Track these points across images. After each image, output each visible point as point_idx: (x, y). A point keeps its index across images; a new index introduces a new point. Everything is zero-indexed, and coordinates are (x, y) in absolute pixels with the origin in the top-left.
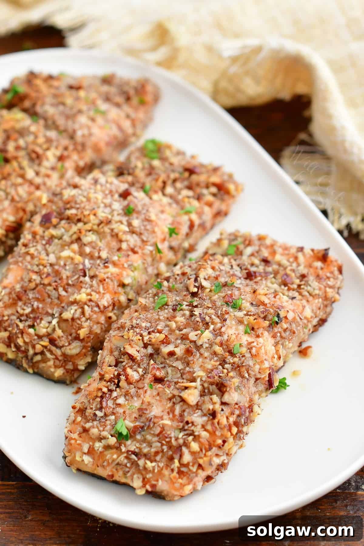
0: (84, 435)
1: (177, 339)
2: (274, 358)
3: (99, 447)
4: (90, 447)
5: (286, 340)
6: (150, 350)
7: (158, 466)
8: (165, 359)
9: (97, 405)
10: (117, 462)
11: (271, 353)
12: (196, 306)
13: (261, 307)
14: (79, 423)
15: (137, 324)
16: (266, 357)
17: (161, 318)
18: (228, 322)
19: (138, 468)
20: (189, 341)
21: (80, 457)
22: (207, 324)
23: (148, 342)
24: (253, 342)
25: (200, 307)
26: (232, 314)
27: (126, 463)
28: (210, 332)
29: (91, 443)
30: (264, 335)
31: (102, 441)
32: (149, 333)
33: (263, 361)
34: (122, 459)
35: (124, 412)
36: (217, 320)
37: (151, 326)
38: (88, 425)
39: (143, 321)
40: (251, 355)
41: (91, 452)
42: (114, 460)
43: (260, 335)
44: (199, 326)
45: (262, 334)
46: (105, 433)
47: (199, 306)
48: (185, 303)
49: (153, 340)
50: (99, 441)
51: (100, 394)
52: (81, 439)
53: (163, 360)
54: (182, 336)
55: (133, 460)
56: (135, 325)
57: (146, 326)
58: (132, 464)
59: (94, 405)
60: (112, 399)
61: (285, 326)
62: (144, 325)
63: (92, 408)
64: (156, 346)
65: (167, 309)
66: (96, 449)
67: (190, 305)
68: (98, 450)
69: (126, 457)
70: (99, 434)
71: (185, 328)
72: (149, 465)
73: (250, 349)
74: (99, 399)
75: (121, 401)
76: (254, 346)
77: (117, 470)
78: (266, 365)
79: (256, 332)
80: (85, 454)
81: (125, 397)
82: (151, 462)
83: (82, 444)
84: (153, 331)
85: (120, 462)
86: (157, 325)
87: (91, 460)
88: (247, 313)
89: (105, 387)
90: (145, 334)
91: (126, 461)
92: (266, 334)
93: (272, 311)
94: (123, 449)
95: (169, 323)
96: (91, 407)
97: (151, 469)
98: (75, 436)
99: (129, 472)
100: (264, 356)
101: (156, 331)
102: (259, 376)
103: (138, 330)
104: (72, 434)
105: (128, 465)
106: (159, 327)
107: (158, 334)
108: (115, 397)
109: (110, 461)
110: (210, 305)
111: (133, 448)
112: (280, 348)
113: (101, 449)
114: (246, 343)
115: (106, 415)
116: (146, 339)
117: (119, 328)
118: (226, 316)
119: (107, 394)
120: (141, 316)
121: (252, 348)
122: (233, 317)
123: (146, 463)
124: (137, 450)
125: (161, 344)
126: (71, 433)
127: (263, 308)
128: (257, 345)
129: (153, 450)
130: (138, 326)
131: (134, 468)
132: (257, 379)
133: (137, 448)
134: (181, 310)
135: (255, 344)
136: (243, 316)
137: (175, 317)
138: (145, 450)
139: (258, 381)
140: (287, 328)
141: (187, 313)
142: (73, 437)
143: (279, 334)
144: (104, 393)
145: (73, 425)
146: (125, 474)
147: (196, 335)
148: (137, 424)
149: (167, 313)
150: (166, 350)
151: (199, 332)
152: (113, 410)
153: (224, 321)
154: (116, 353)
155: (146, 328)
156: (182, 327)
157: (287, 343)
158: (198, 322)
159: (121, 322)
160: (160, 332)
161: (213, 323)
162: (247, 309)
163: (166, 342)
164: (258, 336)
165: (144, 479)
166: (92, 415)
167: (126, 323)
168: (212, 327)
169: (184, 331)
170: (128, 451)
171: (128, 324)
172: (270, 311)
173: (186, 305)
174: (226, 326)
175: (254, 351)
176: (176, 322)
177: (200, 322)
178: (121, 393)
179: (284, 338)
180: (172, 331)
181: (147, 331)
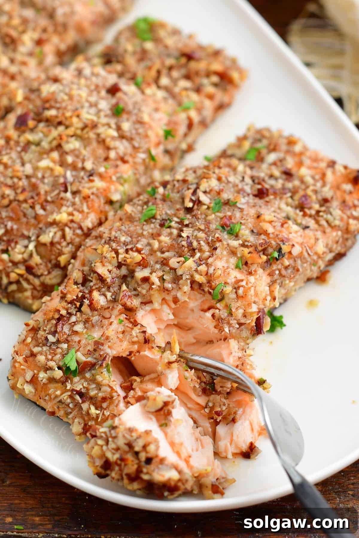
0: (31, 359)
1: (157, 262)
2: (266, 300)
3: (43, 378)
4: (34, 375)
5: (286, 279)
6: (124, 271)
7: (103, 414)
8: (138, 285)
9: (52, 327)
10: (59, 399)
11: (264, 295)
12: (187, 226)
13: (263, 237)
14: (27, 345)
15: (116, 237)
16: (256, 299)
17: (145, 233)
18: (218, 251)
19: (80, 411)
20: (168, 268)
21: (22, 385)
22: (194, 250)
23: (123, 262)
24: (242, 280)
25: (192, 227)
26: (225, 243)
27: (69, 403)
28: (194, 261)
29: (35, 371)
30: (258, 272)
31: (48, 372)
32: (127, 251)
33: (251, 304)
34: (65, 397)
35: (79, 342)
36: (206, 248)
37: (131, 242)
38: (36, 350)
39: (123, 234)
40: (237, 295)
41: (33, 381)
42: (56, 397)
43: (253, 273)
44: (183, 251)
45: (255, 271)
46: (52, 364)
47: (190, 225)
48: (176, 219)
49: (129, 261)
50: (44, 371)
51: (57, 316)
52: (26, 364)
53: (136, 285)
54: (162, 259)
55: (77, 402)
56: (113, 238)
57: (125, 241)
58: (76, 406)
59: (48, 327)
60: (69, 324)
61: (287, 263)
62: (123, 239)
63: (45, 330)
64: (131, 267)
65: (154, 223)
66: (40, 379)
67: (181, 222)
68: (42, 381)
69: (71, 397)
70: (45, 363)
71: (168, 251)
72: (93, 411)
73: (236, 288)
74: (54, 322)
75: (79, 328)
76: (242, 286)
77: (58, 408)
78: (254, 308)
79: (249, 267)
80: (27, 382)
81: (85, 324)
82: (96, 409)
83: (26, 371)
84: (132, 249)
85: (63, 401)
86: (138, 241)
87: (33, 391)
88: (244, 243)
89: (64, 308)
90: (121, 251)
91: (69, 401)
92: (260, 271)
93: (273, 243)
94: (69, 386)
95: (151, 241)
96: (45, 328)
97: (94, 416)
98: (20, 359)
99: (71, 413)
100: (253, 298)
101: (134, 249)
102: (243, 321)
103: (114, 245)
104: (17, 356)
105: (71, 405)
106: (139, 246)
107: (136, 254)
108: (73, 322)
109: (53, 396)
110: (203, 227)
111: (78, 387)
112: (275, 288)
113: (44, 381)
114: (233, 280)
115: (58, 341)
116: (121, 257)
117: (96, 237)
118: (218, 244)
119: (65, 316)
120: (123, 228)
121: (239, 287)
122: (226, 246)
123: (90, 408)
124: (83, 391)
125: (136, 266)
126: (17, 354)
127: (263, 239)
128: (247, 284)
129: (101, 395)
130: (116, 240)
131: (77, 410)
132: (241, 324)
133: (84, 387)
134: (170, 227)
135: (244, 283)
136: (238, 246)
137: (159, 235)
138: (92, 393)
139: (243, 327)
140: (289, 266)
141: (175, 232)
142: (18, 361)
143: (277, 272)
144: (61, 315)
145: (22, 345)
146: (67, 414)
147: (178, 262)
148: (89, 359)
149: (152, 229)
150: (140, 274)
151: (182, 259)
152: (67, 337)
153: (213, 249)
154: (86, 269)
155: (125, 244)
156: (164, 249)
157: (287, 282)
158: (183, 246)
159: (100, 231)
160: (139, 251)
161: (200, 250)
162: (245, 237)
163: (143, 264)
164: (250, 273)
165: (85, 425)
166: (43, 338)
167: (104, 233)
168: (198, 255)
169: (167, 254)
170: (73, 390)
171: (106, 236)
172: (271, 243)
173: (177, 222)
174: (215, 256)
175: (241, 291)
176: (160, 242)
177: (185, 248)
178: (81, 319)
179: (284, 276)
180: (152, 252)
181: (125, 247)
